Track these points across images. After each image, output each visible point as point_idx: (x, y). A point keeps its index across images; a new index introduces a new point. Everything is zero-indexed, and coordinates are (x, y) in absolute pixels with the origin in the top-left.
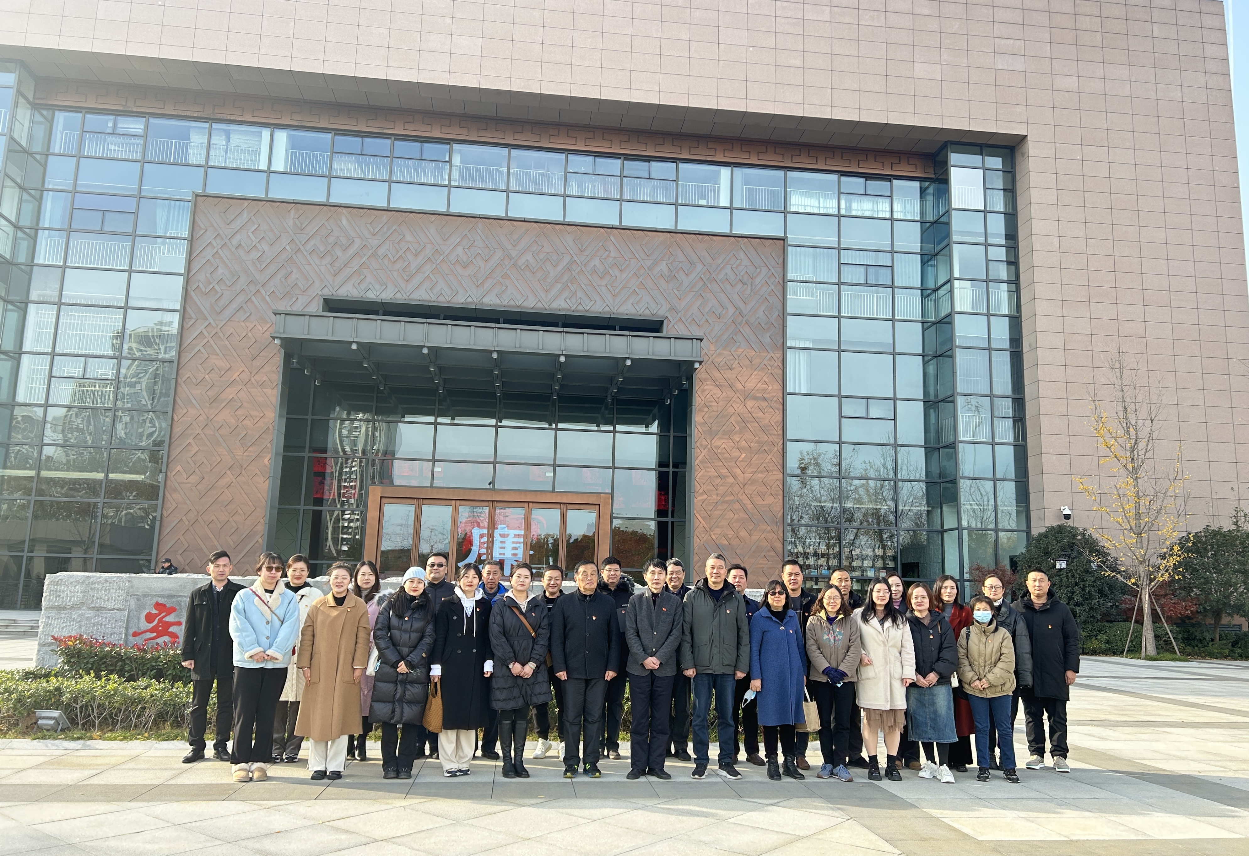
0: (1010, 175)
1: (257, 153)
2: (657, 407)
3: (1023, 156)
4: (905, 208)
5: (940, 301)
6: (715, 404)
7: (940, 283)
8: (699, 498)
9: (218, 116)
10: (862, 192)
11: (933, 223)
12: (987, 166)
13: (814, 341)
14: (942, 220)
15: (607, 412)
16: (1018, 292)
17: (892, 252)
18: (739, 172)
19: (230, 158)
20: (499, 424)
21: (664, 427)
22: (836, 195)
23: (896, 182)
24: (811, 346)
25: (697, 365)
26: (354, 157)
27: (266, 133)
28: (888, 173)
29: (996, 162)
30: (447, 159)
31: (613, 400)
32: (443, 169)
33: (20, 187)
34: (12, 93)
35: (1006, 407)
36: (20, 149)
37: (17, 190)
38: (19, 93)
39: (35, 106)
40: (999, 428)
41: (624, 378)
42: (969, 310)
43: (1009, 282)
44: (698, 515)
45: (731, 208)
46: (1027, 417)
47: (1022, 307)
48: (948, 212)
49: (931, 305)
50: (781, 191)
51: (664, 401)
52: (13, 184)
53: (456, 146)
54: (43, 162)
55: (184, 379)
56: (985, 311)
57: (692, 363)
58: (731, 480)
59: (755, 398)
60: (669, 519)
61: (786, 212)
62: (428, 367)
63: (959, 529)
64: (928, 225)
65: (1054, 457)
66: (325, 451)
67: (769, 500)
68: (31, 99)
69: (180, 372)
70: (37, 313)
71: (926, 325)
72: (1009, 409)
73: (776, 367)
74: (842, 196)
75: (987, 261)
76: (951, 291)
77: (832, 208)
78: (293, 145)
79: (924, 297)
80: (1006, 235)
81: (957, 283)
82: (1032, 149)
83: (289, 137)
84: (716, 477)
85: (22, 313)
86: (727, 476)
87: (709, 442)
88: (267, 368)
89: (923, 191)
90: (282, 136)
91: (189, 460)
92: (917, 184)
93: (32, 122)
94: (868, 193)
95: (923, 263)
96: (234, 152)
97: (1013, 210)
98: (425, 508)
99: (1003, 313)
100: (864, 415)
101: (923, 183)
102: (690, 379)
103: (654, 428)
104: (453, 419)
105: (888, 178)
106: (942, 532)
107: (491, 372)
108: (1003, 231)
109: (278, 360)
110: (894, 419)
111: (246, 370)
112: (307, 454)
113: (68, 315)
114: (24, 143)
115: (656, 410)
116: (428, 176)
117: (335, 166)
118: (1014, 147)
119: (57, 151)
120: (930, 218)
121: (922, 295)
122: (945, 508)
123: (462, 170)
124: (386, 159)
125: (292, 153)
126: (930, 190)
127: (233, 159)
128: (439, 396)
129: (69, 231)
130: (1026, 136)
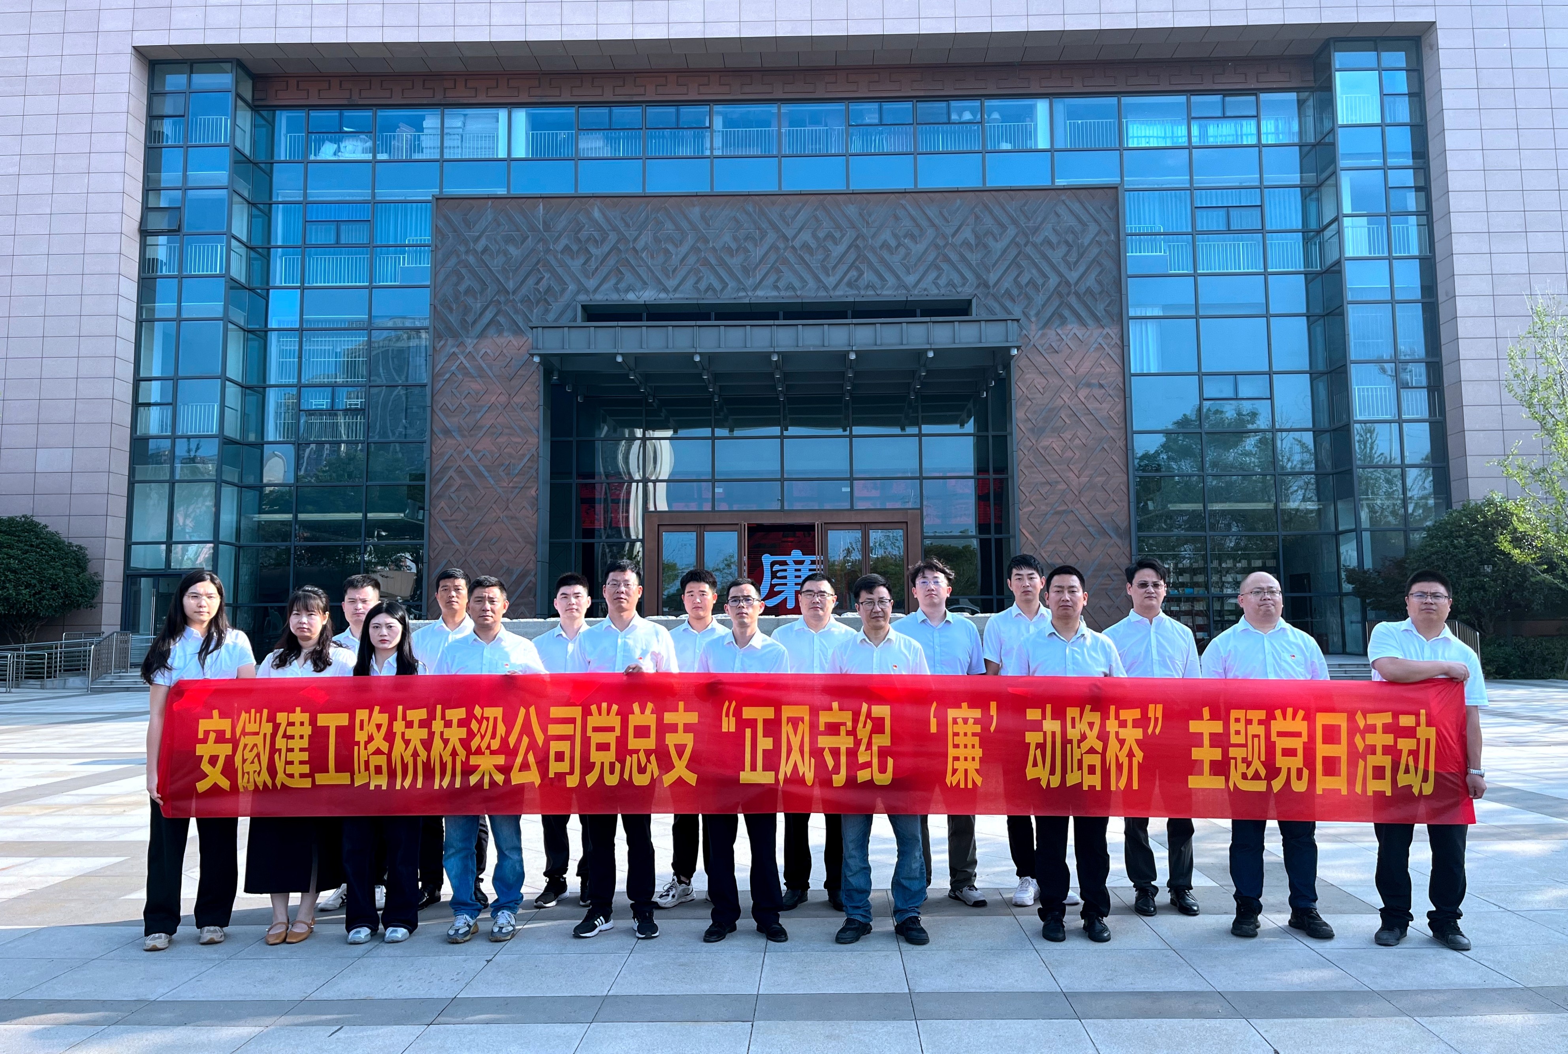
0: (1415, 74)
1: (494, 138)
2: (971, 401)
3: (1431, 48)
4: (1277, 127)
5: (1326, 244)
6: (1039, 395)
7: (1326, 221)
8: (1025, 510)
9: (451, 101)
10: (1219, 114)
11: (1314, 146)
12: (1384, 65)
13: (1165, 307)
14: (1327, 140)
15: (911, 411)
16: (1430, 225)
17: (1261, 187)
18: (1061, 105)
19: (466, 148)
20: (785, 433)
21: (981, 425)
22: (1185, 121)
23: (1263, 96)
24: (1161, 314)
25: (1015, 352)
26: (601, 132)
27: (503, 114)
28: (1253, 86)
29: (1398, 58)
30: (707, 125)
31: (917, 397)
32: (703, 138)
33: (249, 203)
34: (231, 97)
35: (1418, 374)
36: (244, 159)
37: (246, 205)
38: (238, 96)
39: (255, 108)
40: (1408, 401)
41: (927, 372)
42: (1366, 254)
43: (1418, 214)
44: (1024, 531)
45: (1052, 150)
46: (1445, 385)
47: (1436, 245)
48: (1332, 131)
49: (1315, 250)
50: (1114, 123)
51: (979, 394)
52: (240, 200)
53: (717, 108)
54: (268, 171)
55: (439, 406)
56: (1386, 254)
57: (1008, 349)
58: (1062, 486)
59: (1089, 385)
60: (993, 536)
61: (1121, 149)
62: (701, 375)
63: (1357, 531)
64: (1308, 148)
65: (1481, 434)
66: (592, 476)
67: (1112, 508)
68: (250, 102)
69: (435, 398)
70: (279, 341)
71: (1310, 277)
72: (1420, 376)
73: (1113, 346)
74: (1192, 122)
75: (1387, 188)
76: (1339, 233)
77: (1181, 137)
78: (534, 125)
79: (1306, 241)
80: (1413, 153)
81: (1347, 221)
82: (1443, 39)
83: (528, 115)
84: (1044, 483)
85: (262, 342)
86: (1057, 482)
87: (1034, 442)
88: (527, 388)
89: (1301, 103)
90: (521, 116)
91: (453, 496)
92: (1293, 96)
93: (254, 126)
94: (1228, 114)
95: (1304, 198)
96: (470, 140)
97: (1422, 120)
98: (707, 535)
99: (1412, 254)
100: (1232, 395)
101: (1301, 94)
102: (1007, 367)
103: (970, 426)
104: (731, 431)
105: (1254, 92)
106: (1337, 534)
107: (772, 375)
108: (1408, 148)
109: (537, 379)
110: (1271, 398)
111: (504, 392)
112: (575, 481)
113: (310, 341)
114: (247, 152)
115: (970, 405)
116: (686, 147)
117: (582, 145)
118: (1420, 37)
119: (283, 158)
120: (1311, 139)
121: (1304, 239)
122: (1340, 505)
123: (725, 135)
124: (637, 131)
125: (533, 134)
126: (1310, 102)
127: (469, 148)
128: (715, 405)
129: (305, 247)
130: (1435, 22)
